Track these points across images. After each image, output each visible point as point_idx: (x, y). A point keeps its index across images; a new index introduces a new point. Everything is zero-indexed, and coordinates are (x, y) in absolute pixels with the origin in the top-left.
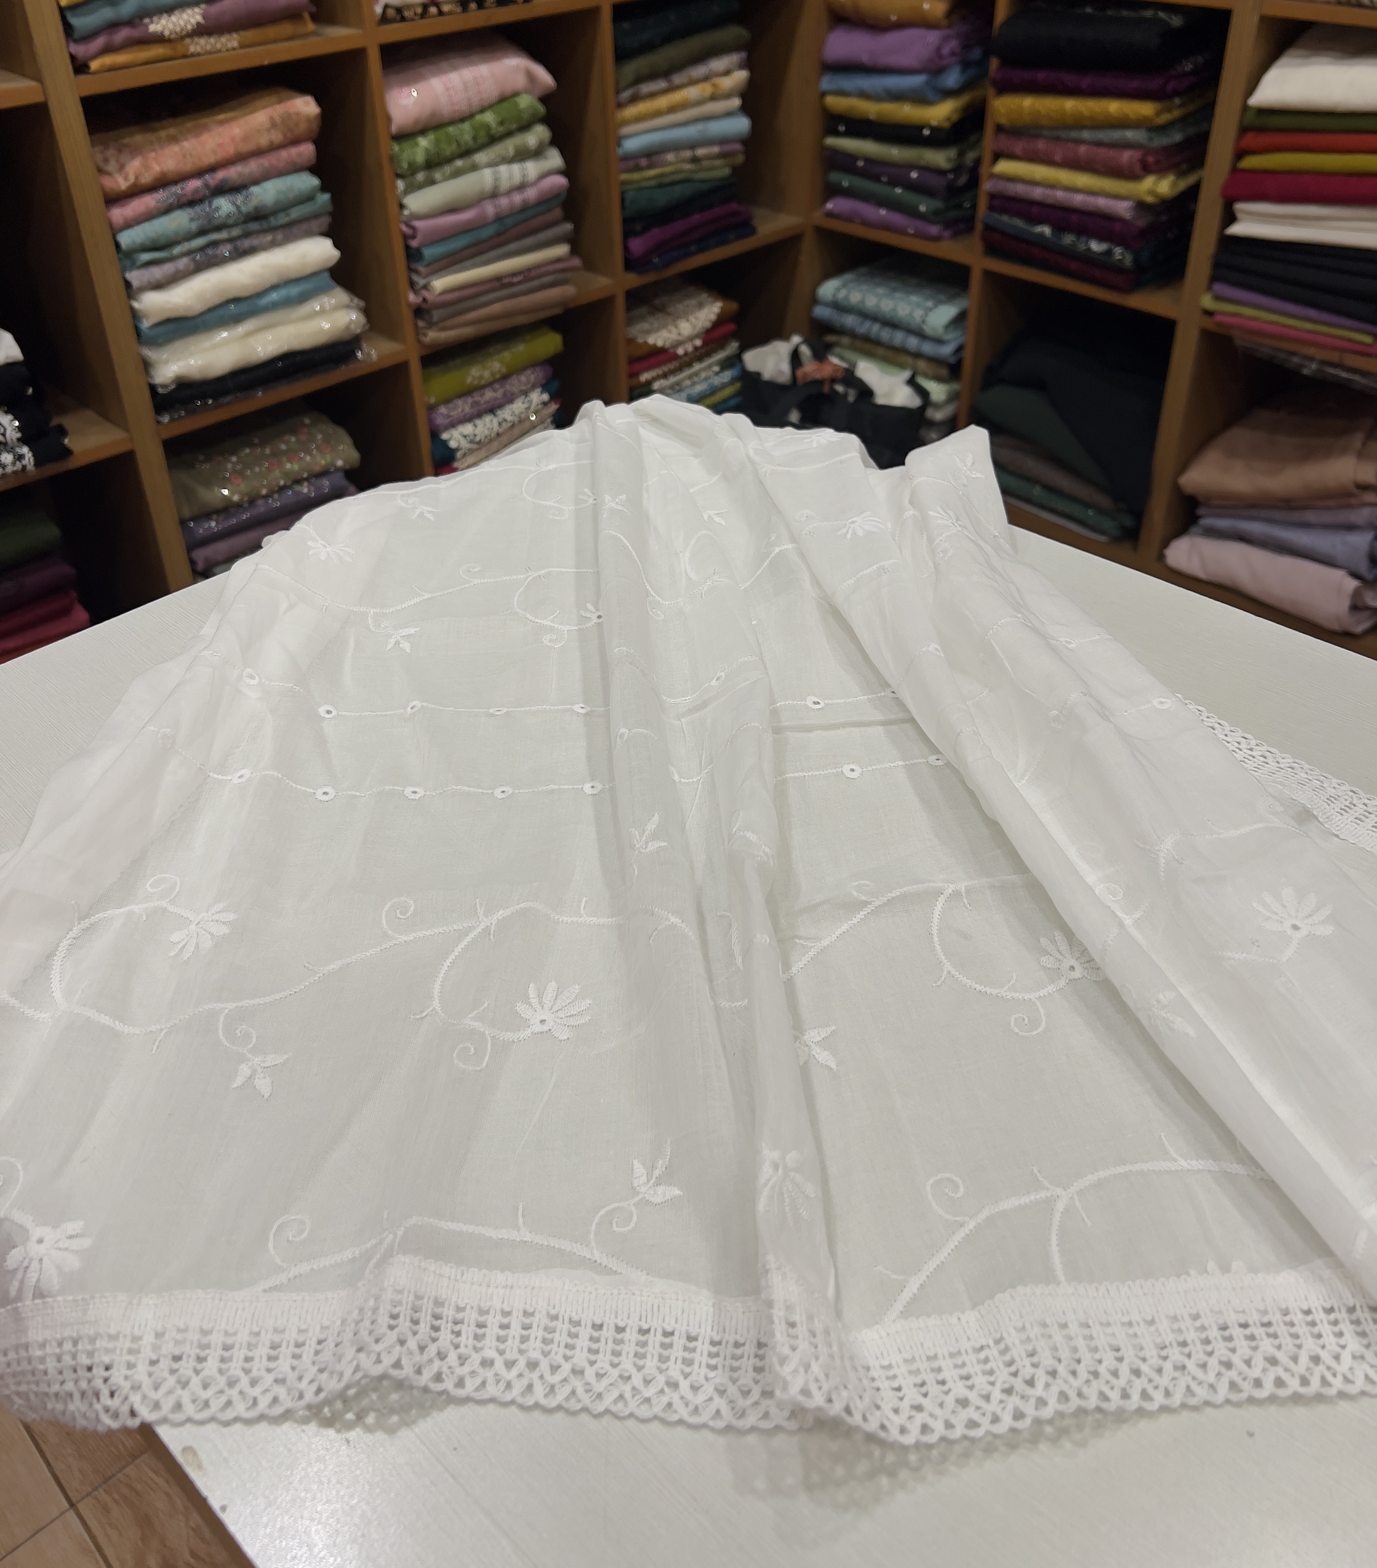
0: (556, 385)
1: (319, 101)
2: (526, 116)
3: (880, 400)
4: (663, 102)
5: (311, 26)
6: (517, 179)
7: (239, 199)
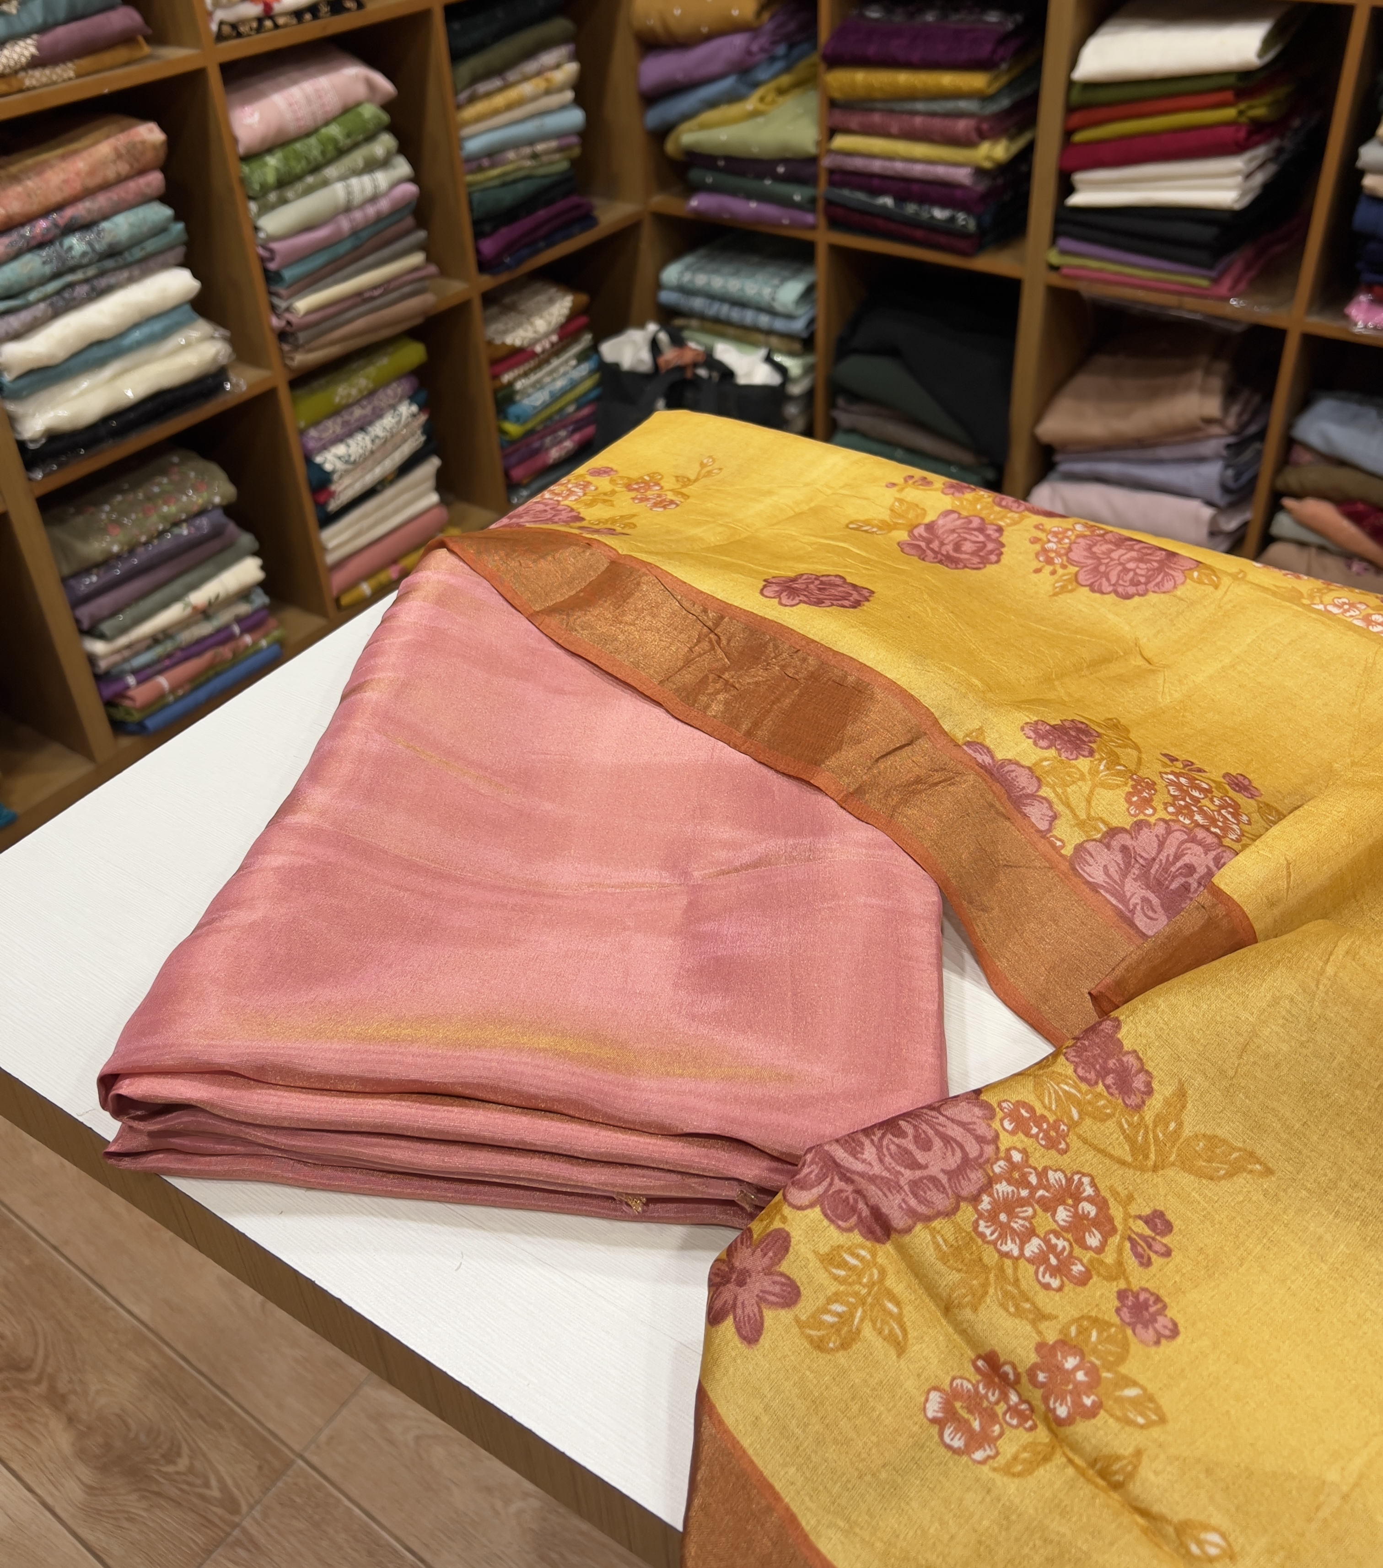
0: (423, 395)
1: (163, 127)
2: (371, 126)
3: (742, 380)
4: (499, 100)
5: (147, 49)
6: (369, 191)
7: (91, 236)
